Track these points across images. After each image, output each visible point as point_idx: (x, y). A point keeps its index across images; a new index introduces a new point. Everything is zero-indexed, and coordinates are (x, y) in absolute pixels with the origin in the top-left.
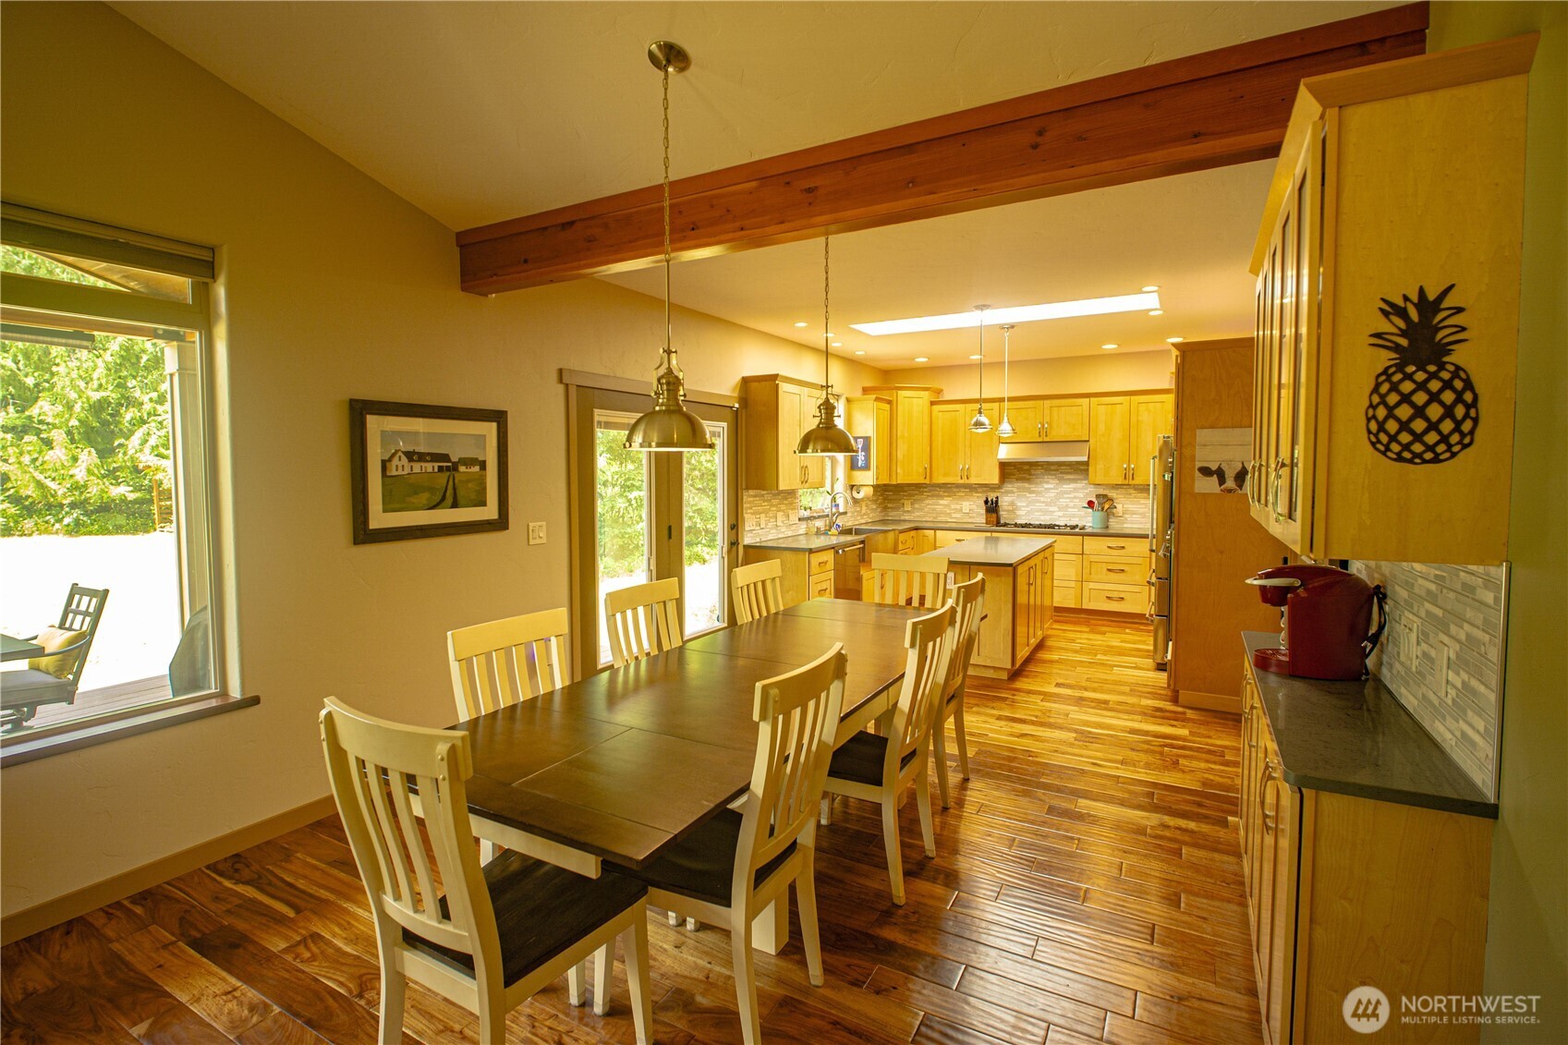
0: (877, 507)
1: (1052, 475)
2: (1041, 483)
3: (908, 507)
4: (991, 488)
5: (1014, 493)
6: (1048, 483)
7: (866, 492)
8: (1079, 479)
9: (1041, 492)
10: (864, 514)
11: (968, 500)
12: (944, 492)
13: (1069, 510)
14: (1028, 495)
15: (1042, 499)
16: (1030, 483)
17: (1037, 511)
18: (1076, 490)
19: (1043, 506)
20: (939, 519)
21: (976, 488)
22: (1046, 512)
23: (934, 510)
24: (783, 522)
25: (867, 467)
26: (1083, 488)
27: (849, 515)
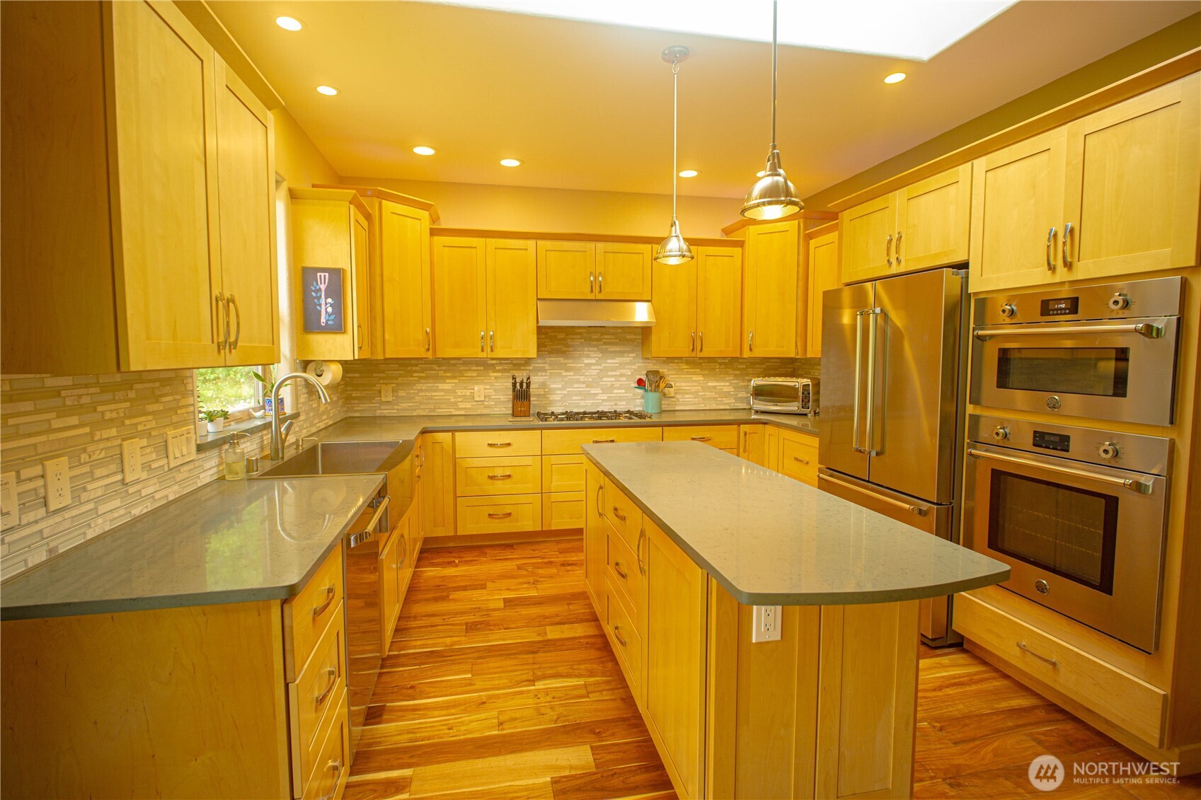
0: (339, 398)
1: (594, 346)
2: (580, 356)
3: (387, 396)
4: (515, 365)
5: (545, 371)
6: (588, 356)
7: (332, 374)
8: (624, 352)
9: (580, 369)
10: (323, 413)
11: (483, 383)
12: (445, 371)
13: (615, 391)
14: (564, 374)
15: (582, 379)
16: (567, 357)
17: (576, 395)
18: (622, 365)
19: (582, 388)
20: (439, 412)
21: (493, 365)
22: (586, 396)
23: (431, 398)
24: (146, 466)
25: (338, 327)
26: (631, 363)
27: (302, 417)
